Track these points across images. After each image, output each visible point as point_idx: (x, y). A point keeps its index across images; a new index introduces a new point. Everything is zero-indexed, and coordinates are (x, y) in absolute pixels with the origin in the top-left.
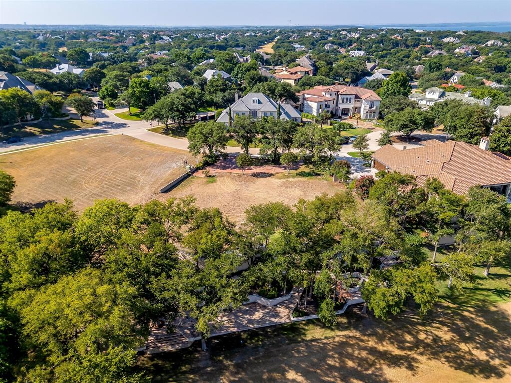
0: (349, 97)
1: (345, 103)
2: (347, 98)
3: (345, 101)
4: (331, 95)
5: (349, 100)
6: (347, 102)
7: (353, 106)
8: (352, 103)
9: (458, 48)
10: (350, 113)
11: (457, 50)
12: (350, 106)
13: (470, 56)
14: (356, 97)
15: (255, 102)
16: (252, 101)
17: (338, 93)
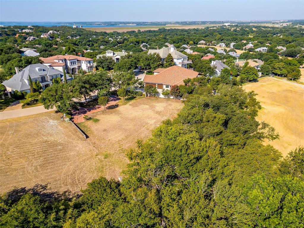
0: (74, 61)
1: (73, 65)
2: (73, 62)
3: (72, 63)
4: (62, 61)
5: (74, 63)
6: (73, 64)
7: (77, 66)
8: (76, 64)
9: (42, 35)
10: (77, 70)
11: (42, 36)
12: (76, 66)
13: (51, 39)
14: (78, 60)
15: (40, 70)
16: (38, 70)
17: (65, 59)
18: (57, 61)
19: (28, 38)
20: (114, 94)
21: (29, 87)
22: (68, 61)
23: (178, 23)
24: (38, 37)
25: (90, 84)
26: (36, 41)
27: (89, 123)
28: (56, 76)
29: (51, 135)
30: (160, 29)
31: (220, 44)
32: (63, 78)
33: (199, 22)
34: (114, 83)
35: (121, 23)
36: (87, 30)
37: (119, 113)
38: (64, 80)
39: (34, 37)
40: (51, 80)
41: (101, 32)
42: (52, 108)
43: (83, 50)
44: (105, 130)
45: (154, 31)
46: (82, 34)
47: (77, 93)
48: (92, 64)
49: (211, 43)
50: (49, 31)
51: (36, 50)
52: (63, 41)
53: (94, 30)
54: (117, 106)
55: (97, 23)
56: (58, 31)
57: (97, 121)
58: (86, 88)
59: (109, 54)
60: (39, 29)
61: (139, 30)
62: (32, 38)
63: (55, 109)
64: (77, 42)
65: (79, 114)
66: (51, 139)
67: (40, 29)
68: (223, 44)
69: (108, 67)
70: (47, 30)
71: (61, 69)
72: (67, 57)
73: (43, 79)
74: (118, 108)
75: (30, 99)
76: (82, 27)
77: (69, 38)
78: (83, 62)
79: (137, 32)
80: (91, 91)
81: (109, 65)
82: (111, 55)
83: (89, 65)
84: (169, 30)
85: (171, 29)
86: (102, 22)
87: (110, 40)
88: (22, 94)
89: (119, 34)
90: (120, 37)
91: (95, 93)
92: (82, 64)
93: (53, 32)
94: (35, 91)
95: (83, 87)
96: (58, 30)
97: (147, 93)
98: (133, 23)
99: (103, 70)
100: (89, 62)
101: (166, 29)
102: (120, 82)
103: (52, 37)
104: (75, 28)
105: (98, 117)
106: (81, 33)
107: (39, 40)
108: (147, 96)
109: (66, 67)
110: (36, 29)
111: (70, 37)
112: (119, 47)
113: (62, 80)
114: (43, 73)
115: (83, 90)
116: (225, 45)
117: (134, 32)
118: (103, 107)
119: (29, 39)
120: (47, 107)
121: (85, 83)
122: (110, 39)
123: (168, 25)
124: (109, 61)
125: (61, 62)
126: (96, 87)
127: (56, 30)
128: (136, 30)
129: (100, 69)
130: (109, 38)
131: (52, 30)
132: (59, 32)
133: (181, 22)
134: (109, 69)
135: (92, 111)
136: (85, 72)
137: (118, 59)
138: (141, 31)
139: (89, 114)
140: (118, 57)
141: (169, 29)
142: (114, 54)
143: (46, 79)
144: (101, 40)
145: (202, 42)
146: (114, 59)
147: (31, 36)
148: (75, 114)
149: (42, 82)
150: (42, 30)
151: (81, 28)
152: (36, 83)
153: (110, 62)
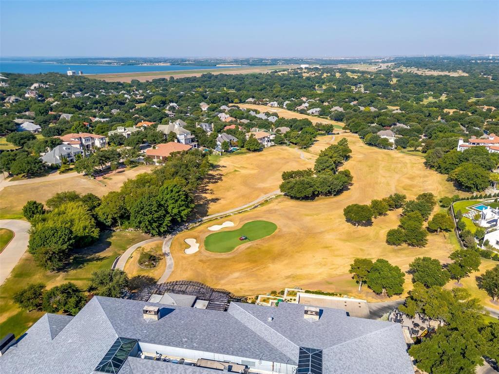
2: (87, 139)
8: (90, 141)
9: (26, 93)
10: (91, 146)
11: (27, 95)
12: (90, 143)
13: (39, 98)
14: (91, 138)
15: (66, 149)
16: (65, 149)
17: (80, 138)
18: (74, 139)
19: (7, 99)
20: (122, 165)
21: (61, 161)
22: (83, 139)
23: (236, 61)
24: (20, 96)
25: (105, 157)
26: (21, 103)
27: (106, 180)
28: (78, 152)
29: (85, 185)
30: (203, 76)
31: (272, 103)
32: (83, 154)
33: (268, 60)
34: (122, 156)
35: (146, 60)
36: (90, 78)
37: (124, 175)
38: (84, 155)
39: (17, 98)
40: (75, 156)
41: (113, 83)
42: (82, 172)
43: (90, 118)
44: (116, 183)
45: (195, 79)
46: (84, 87)
47: (97, 163)
48: (104, 141)
49: (262, 101)
50: (32, 84)
51: (33, 121)
52: (59, 103)
53: (101, 78)
54: (124, 171)
55: (106, 61)
56: (47, 83)
57: (111, 179)
58: (103, 160)
59: (120, 130)
60: (17, 81)
61: (172, 78)
62: (13, 98)
63: (84, 173)
64: (80, 104)
65: (99, 176)
66: (86, 187)
67: (19, 81)
68: (275, 102)
69: (119, 142)
70: (30, 83)
71: (78, 146)
72: (81, 135)
73: (69, 155)
74: (124, 172)
75: (64, 169)
76: (82, 73)
77: (64, 94)
78: (97, 139)
79: (168, 79)
80: (106, 162)
81: (119, 141)
82: (123, 130)
83: (101, 141)
84: (216, 77)
85: (221, 74)
86: (114, 59)
87: (126, 98)
88: (57, 166)
89: (139, 85)
90: (141, 91)
91: (108, 164)
92: (96, 141)
93: (39, 85)
94: (65, 163)
95: (100, 160)
96: (47, 81)
97: (146, 163)
98: (165, 61)
99: (114, 145)
100: (102, 139)
101: (213, 75)
102: (127, 156)
103: (41, 95)
104: (72, 77)
105: (111, 177)
106: (82, 86)
107: (25, 102)
108: (147, 164)
109: (82, 145)
110: (12, 81)
111: (67, 94)
112: (137, 112)
113: (82, 156)
114: (69, 151)
115: (101, 161)
116: (278, 104)
117: (164, 79)
118: (114, 172)
119: (9, 99)
120: (79, 172)
121: (102, 157)
122: (126, 96)
123: (220, 65)
124: (119, 137)
125: (77, 140)
126: (109, 159)
127: (42, 82)
128: (168, 77)
129: (112, 144)
130: (125, 94)
131: (37, 82)
132: (49, 85)
133: (241, 61)
134: (121, 144)
135: (107, 175)
136: (99, 149)
137: (129, 135)
138: (175, 79)
139: (106, 176)
140: (129, 133)
141: (218, 75)
142: (125, 130)
143: (71, 155)
144: (113, 100)
145: (251, 100)
146: (125, 134)
147: (10, 95)
148: (96, 177)
149: (69, 157)
150: (22, 83)
151: (80, 74)
152: (64, 158)
153: (121, 139)
